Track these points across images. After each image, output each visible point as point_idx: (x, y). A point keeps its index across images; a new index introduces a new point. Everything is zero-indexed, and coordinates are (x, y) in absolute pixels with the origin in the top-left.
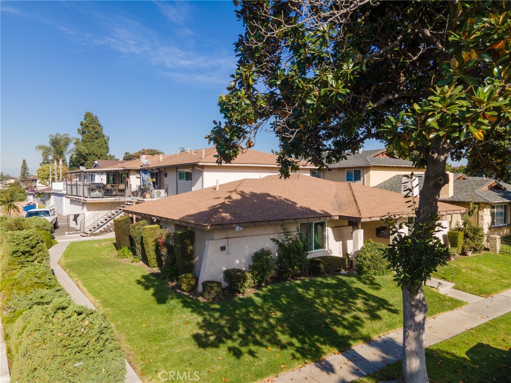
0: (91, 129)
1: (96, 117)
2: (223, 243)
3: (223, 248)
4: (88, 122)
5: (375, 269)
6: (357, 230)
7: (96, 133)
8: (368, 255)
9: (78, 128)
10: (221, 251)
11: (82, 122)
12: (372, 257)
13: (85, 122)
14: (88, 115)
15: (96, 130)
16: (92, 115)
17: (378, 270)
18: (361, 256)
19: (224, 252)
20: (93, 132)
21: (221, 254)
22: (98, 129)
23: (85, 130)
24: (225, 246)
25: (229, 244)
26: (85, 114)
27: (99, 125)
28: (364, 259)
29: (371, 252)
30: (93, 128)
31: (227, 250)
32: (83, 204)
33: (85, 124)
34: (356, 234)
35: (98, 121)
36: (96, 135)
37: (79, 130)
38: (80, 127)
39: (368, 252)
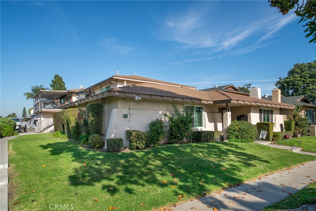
0: (58, 84)
1: (61, 78)
2: (126, 111)
3: (125, 116)
4: (56, 80)
5: (242, 139)
6: (226, 112)
7: (61, 86)
8: (237, 127)
9: (50, 84)
10: (124, 118)
11: (53, 80)
12: (240, 129)
13: (54, 80)
14: (56, 76)
15: (61, 85)
16: (59, 76)
17: (244, 138)
18: (231, 129)
19: (126, 119)
20: (59, 86)
21: (124, 120)
22: (62, 84)
23: (54, 84)
24: (127, 114)
25: (131, 113)
26: (55, 75)
27: (63, 82)
28: (234, 131)
29: (239, 126)
30: (59, 83)
31: (129, 118)
32: (41, 113)
33: (55, 81)
34: (226, 115)
35: (62, 80)
36: (60, 87)
37: (51, 85)
38: (52, 83)
39: (237, 126)
